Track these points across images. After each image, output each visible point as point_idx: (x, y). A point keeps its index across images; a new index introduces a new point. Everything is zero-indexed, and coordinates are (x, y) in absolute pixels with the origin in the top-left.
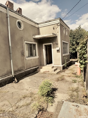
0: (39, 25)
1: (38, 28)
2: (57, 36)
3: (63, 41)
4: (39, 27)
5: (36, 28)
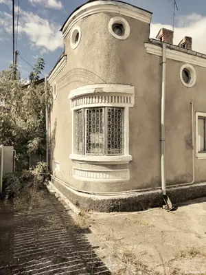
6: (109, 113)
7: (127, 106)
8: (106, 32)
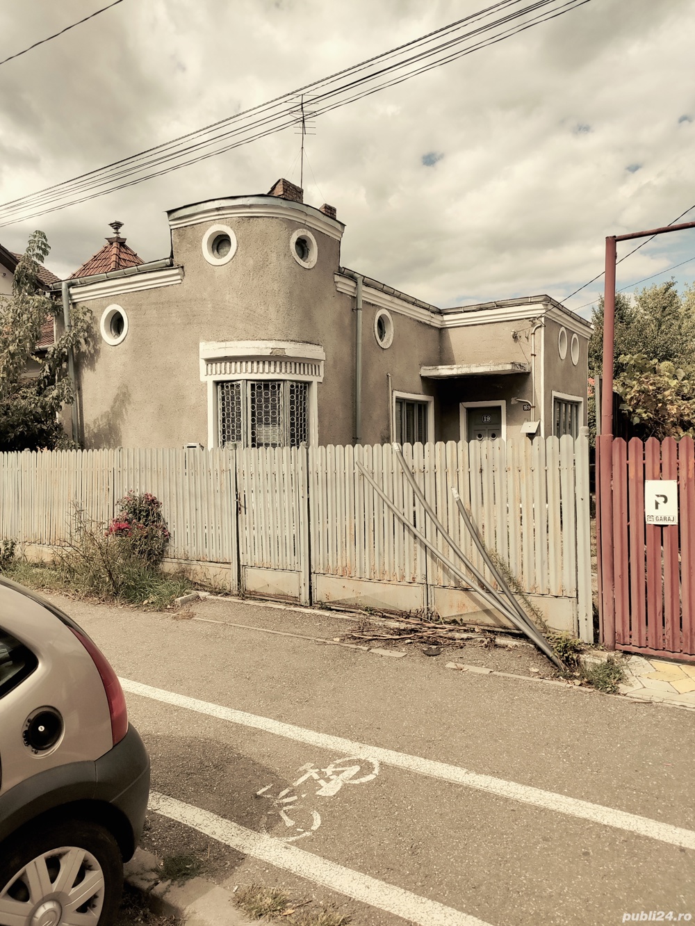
0: (446, 317)
1: (441, 331)
2: (529, 374)
3: (555, 394)
4: (448, 324)
5: (433, 331)
6: (292, 392)
7: (315, 380)
8: (287, 254)
